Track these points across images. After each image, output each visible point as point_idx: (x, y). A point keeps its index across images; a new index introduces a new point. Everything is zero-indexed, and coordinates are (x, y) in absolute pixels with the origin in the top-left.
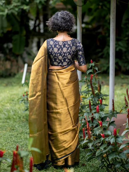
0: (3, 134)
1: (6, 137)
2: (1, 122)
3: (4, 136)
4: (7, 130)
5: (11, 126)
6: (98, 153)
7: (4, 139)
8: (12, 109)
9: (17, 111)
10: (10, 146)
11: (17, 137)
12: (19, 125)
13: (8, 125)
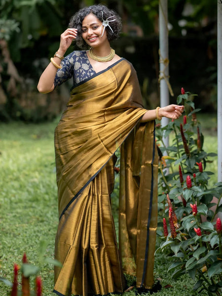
0: (23, 230)
1: (28, 235)
2: (21, 207)
3: (24, 234)
4: (31, 221)
5: (38, 213)
6: (189, 264)
7: (23, 239)
8: (42, 182)
9: (52, 187)
10: (33, 252)
11: (47, 235)
12: (53, 213)
13: (34, 212)
